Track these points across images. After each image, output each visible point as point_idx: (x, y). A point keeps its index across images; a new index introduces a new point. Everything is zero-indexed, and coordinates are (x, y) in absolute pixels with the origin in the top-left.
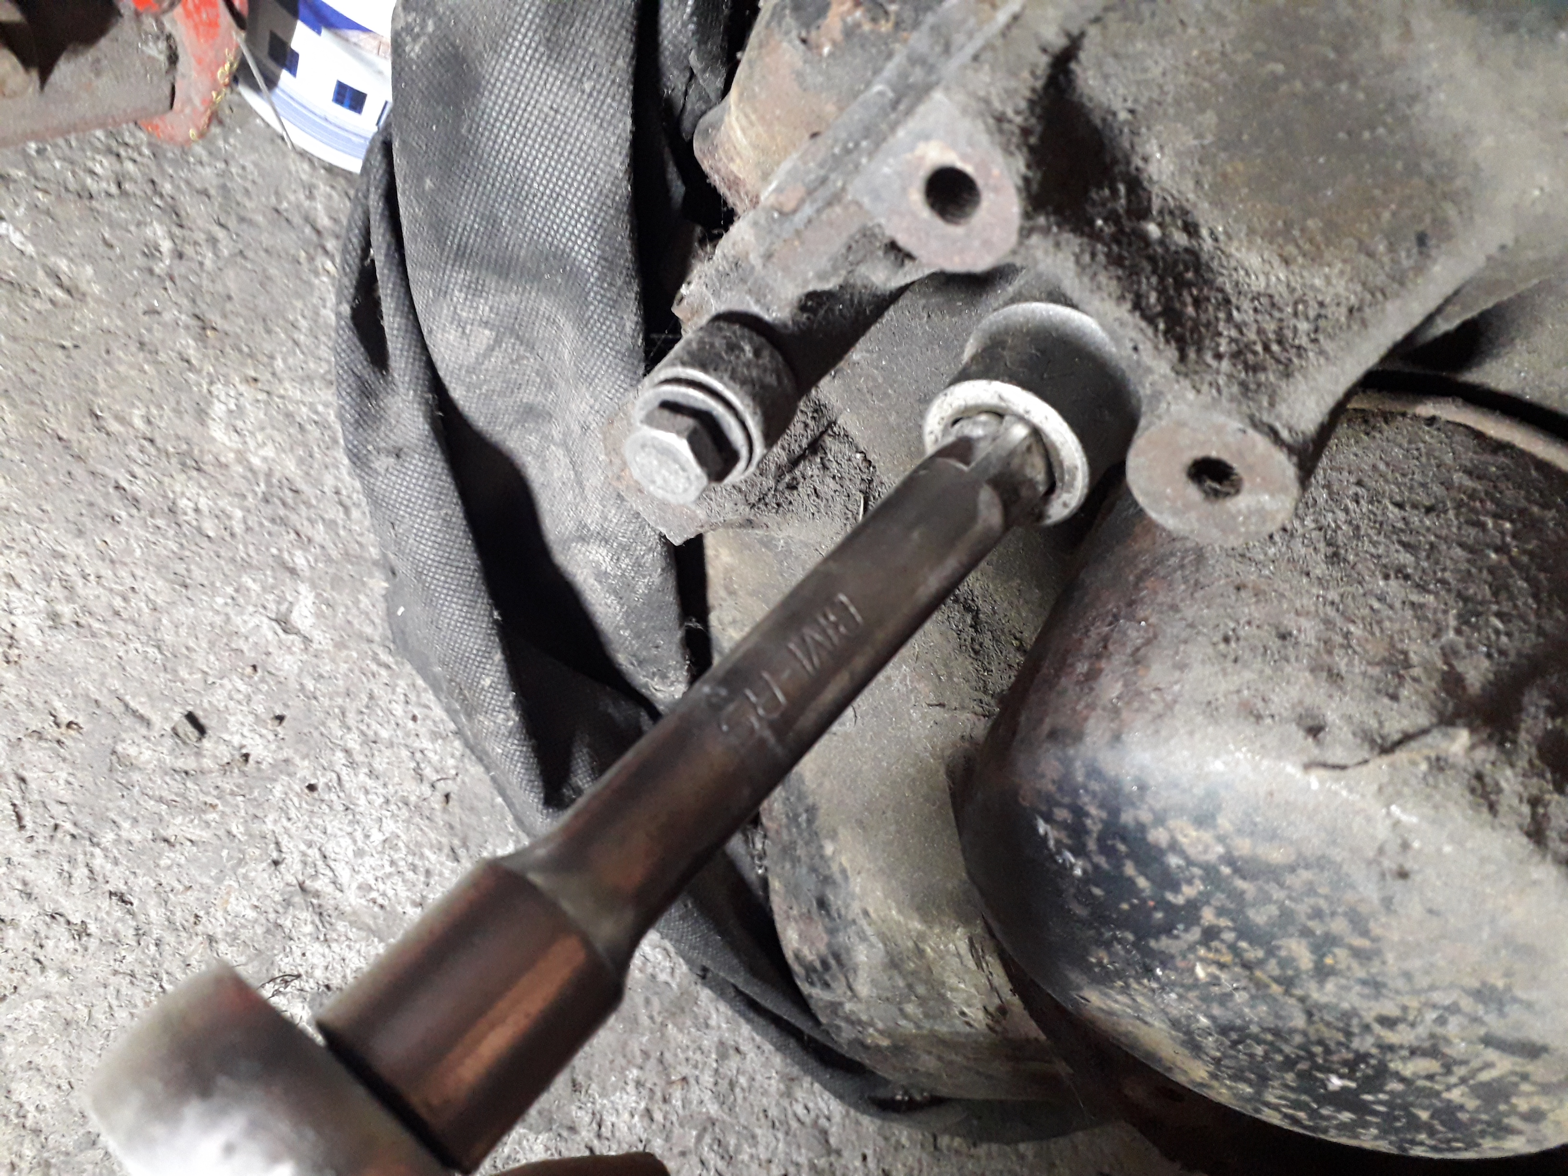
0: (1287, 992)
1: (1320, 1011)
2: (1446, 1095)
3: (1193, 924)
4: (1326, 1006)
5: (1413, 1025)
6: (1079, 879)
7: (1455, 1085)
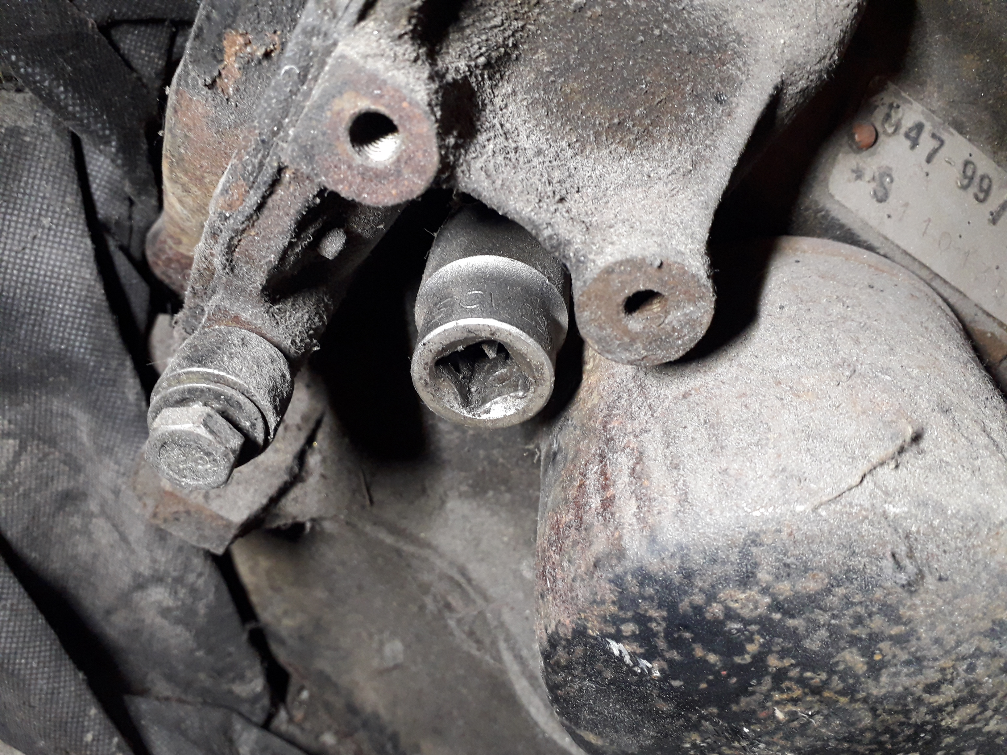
0: (853, 700)
1: (881, 703)
2: (987, 729)
3: (763, 676)
4: (885, 697)
5: (951, 682)
6: (659, 680)
7: (991, 718)
